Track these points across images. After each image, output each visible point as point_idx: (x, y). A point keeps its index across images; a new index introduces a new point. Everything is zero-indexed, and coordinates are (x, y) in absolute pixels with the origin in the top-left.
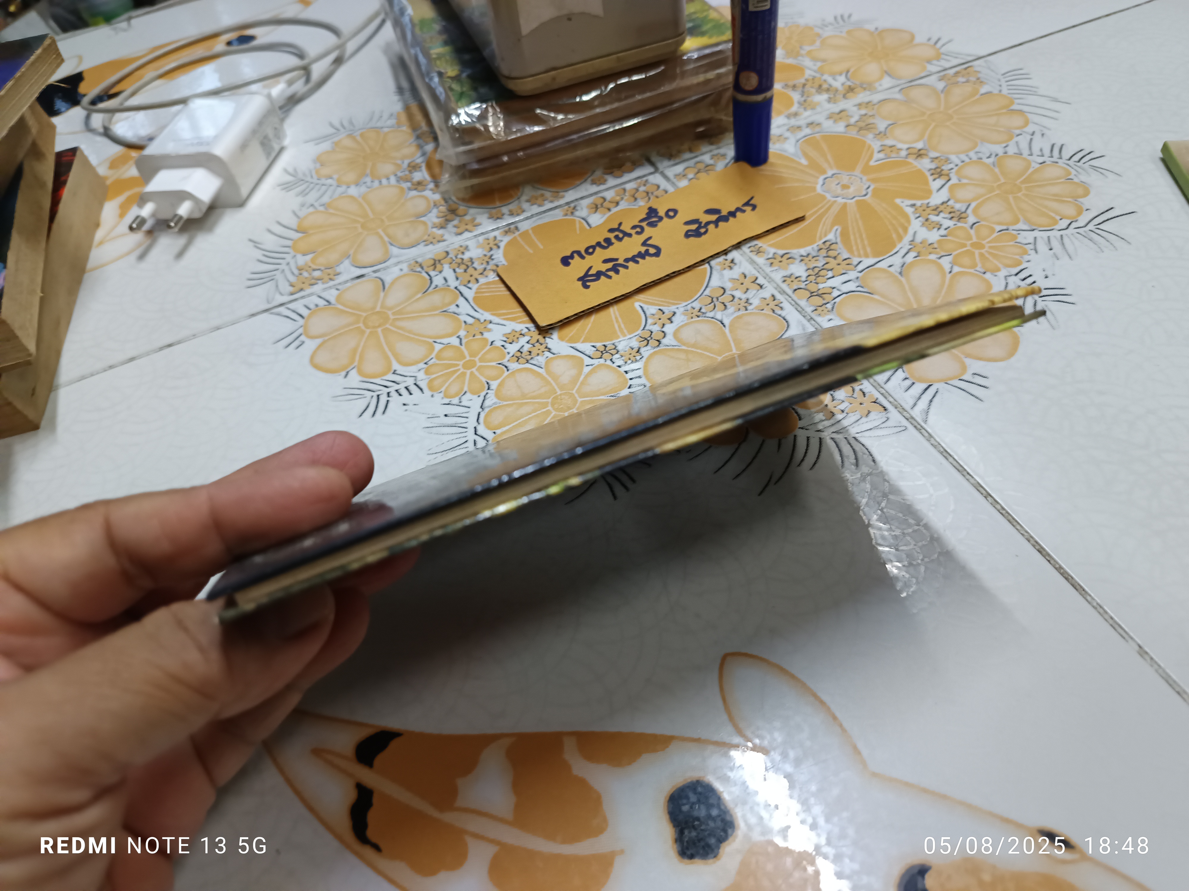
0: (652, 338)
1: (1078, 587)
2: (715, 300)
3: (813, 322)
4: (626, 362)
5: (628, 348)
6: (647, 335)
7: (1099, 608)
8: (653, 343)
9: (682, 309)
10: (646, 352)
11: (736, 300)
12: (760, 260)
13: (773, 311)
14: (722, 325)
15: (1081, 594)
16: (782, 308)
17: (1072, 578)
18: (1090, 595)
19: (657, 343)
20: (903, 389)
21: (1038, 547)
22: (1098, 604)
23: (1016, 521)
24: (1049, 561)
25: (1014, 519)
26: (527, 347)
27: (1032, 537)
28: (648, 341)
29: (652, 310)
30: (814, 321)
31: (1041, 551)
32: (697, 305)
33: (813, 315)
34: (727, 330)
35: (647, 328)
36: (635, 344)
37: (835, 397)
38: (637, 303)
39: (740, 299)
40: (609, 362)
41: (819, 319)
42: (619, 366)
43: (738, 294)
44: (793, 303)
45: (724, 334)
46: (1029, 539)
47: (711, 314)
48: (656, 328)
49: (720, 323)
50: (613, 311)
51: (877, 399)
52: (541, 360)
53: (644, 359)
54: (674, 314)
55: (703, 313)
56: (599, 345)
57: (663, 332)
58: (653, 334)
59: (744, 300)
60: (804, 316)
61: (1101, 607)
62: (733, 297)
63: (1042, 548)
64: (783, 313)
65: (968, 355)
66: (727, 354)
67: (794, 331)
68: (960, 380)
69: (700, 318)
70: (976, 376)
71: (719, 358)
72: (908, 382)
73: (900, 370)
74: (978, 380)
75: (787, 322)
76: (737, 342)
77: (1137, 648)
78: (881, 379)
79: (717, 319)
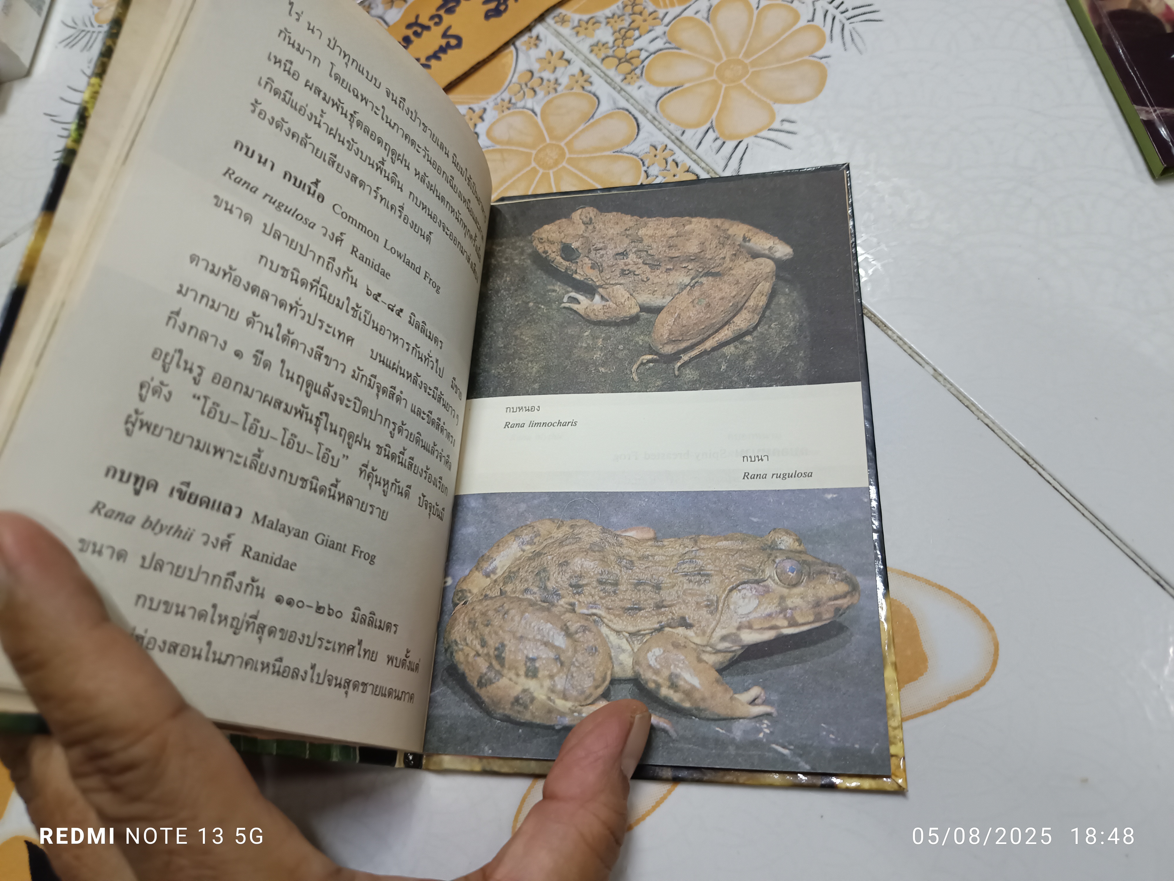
1: (880, 324)
2: (524, 86)
3: (623, 93)
9: (492, 104)
11: (545, 82)
12: (566, 31)
13: (583, 88)
14: (533, 114)
15: (882, 330)
16: (591, 83)
17: (875, 316)
18: (891, 330)
20: (715, 151)
22: (898, 337)
30: (625, 92)
32: (506, 96)
33: (623, 85)
34: (539, 119)
37: (650, 173)
39: (549, 81)
41: (629, 89)
43: (546, 75)
44: (602, 75)
45: (536, 124)
47: (520, 104)
49: (530, 113)
51: (690, 167)
54: (485, 110)
55: (514, 104)
57: (476, 133)
59: (553, 80)
60: (614, 88)
61: (901, 339)
62: (542, 79)
64: (593, 89)
65: (777, 101)
66: (541, 146)
67: (605, 107)
68: (769, 130)
69: (511, 111)
70: (784, 122)
71: (534, 152)
72: (719, 143)
73: (711, 131)
74: (787, 126)
75: (598, 98)
76: (549, 130)
77: (932, 371)
78: (693, 144)
79: (528, 109)
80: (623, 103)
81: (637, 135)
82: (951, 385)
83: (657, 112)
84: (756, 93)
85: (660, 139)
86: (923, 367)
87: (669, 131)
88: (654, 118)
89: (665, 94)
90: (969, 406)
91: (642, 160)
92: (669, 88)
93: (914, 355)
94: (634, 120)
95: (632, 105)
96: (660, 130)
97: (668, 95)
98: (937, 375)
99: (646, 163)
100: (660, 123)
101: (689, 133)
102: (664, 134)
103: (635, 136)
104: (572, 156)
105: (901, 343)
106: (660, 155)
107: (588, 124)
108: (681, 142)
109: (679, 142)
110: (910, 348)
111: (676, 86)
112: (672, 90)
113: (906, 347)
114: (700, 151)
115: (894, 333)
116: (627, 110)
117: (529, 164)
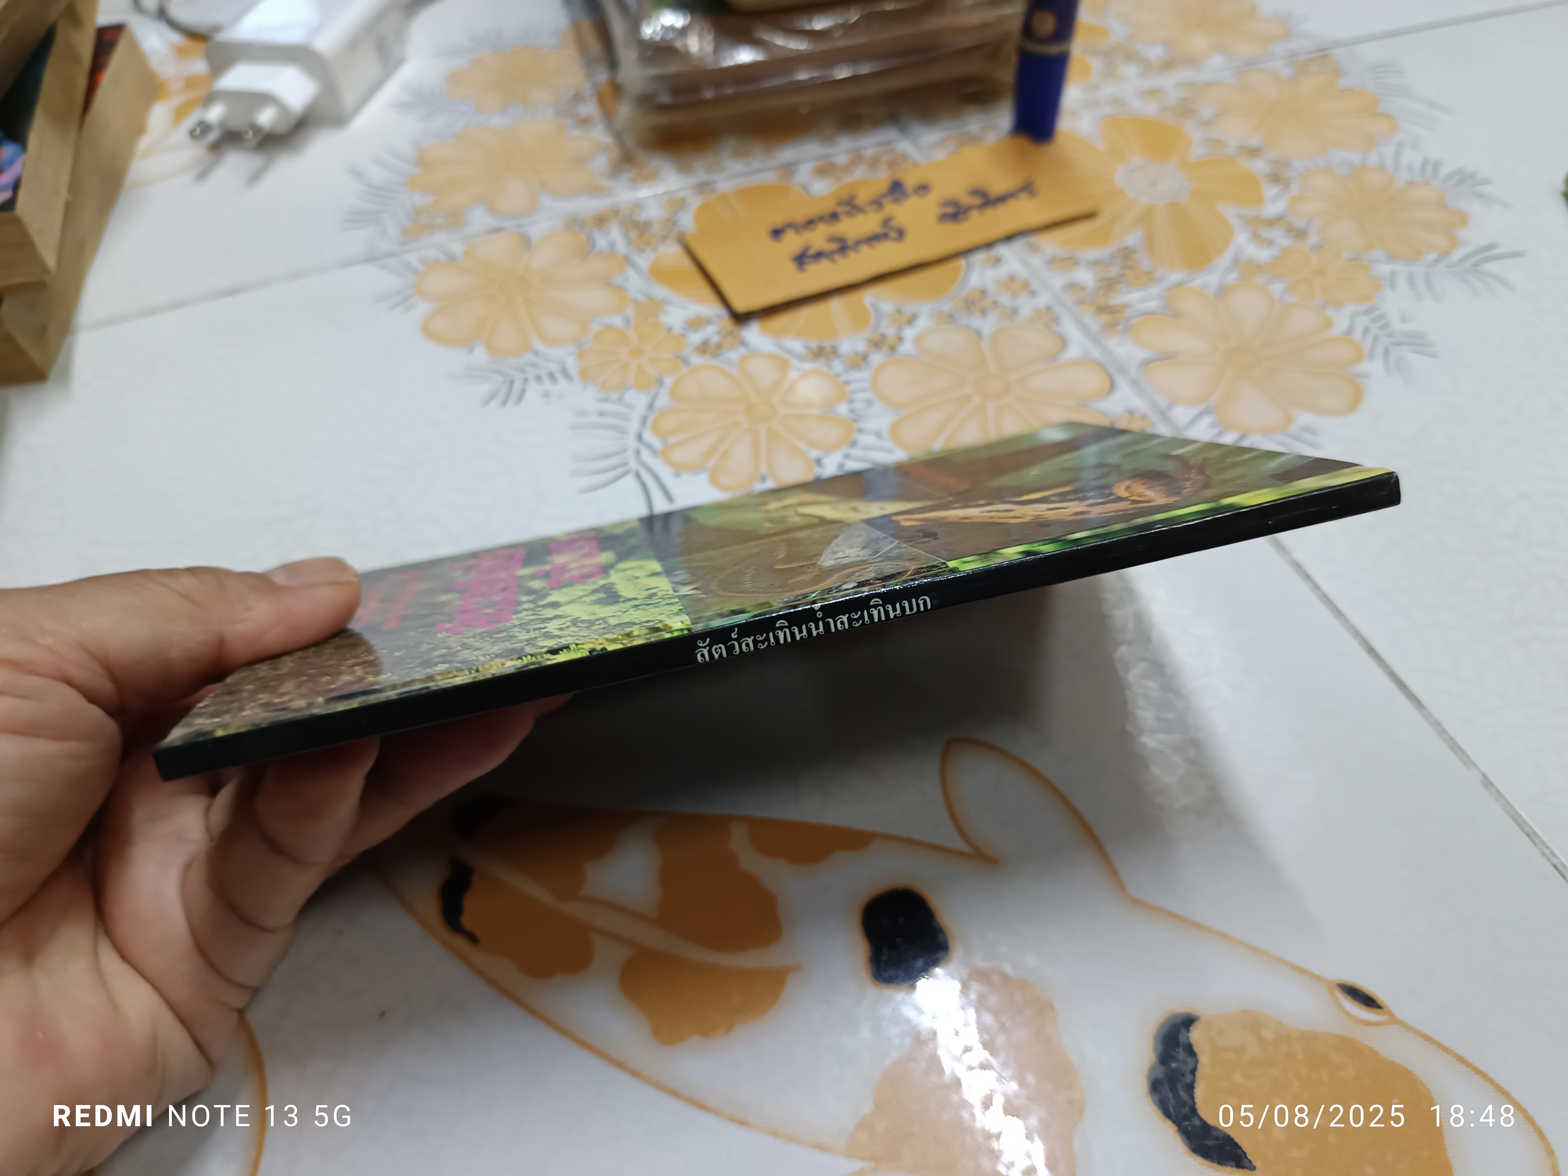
0: (884, 344)
2: (972, 304)
3: (1099, 344)
4: (847, 371)
5: (851, 353)
6: (877, 338)
8: (885, 348)
9: (926, 311)
10: (875, 359)
11: (1000, 307)
12: (1036, 261)
13: (1047, 326)
14: (978, 337)
16: (1058, 323)
18: (1427, 710)
19: (890, 350)
24: (1378, 664)
26: (715, 338)
27: (1359, 633)
28: (879, 347)
29: (886, 308)
30: (1101, 343)
31: (1371, 650)
32: (947, 308)
33: (1099, 335)
34: (985, 343)
35: (878, 330)
36: (861, 348)
38: (868, 297)
39: (1005, 306)
40: (824, 368)
41: (1107, 341)
42: (838, 375)
43: (1005, 299)
45: (979, 347)
46: (1357, 634)
47: (964, 321)
48: (890, 331)
49: (975, 333)
50: (835, 304)
52: (733, 355)
53: (871, 369)
54: (916, 316)
55: (956, 320)
56: (813, 344)
58: (886, 339)
59: (1010, 308)
62: (996, 303)
65: (1297, 405)
66: (982, 373)
67: (1073, 352)
68: (1281, 434)
69: (950, 325)
70: (1304, 431)
71: (972, 377)
72: (1219, 429)
73: (1209, 412)
74: (1306, 436)
75: (1064, 341)
76: (997, 359)
78: (1180, 423)
79: (971, 328)
80: (1097, 356)
81: (1110, 393)
83: (1141, 375)
84: (1271, 391)
85: (1139, 406)
87: (1152, 399)
88: (1137, 382)
89: (1155, 359)
91: (1111, 422)
92: (1162, 353)
94: (1108, 377)
95: (1108, 360)
96: (1141, 395)
97: (1158, 362)
100: (1141, 388)
101: (1179, 408)
102: (1145, 400)
103: (1107, 394)
104: (1022, 394)
106: (1137, 424)
107: (1047, 366)
108: (1168, 418)
109: (1163, 416)
114: (1190, 433)
116: (1102, 365)
117: (963, 388)
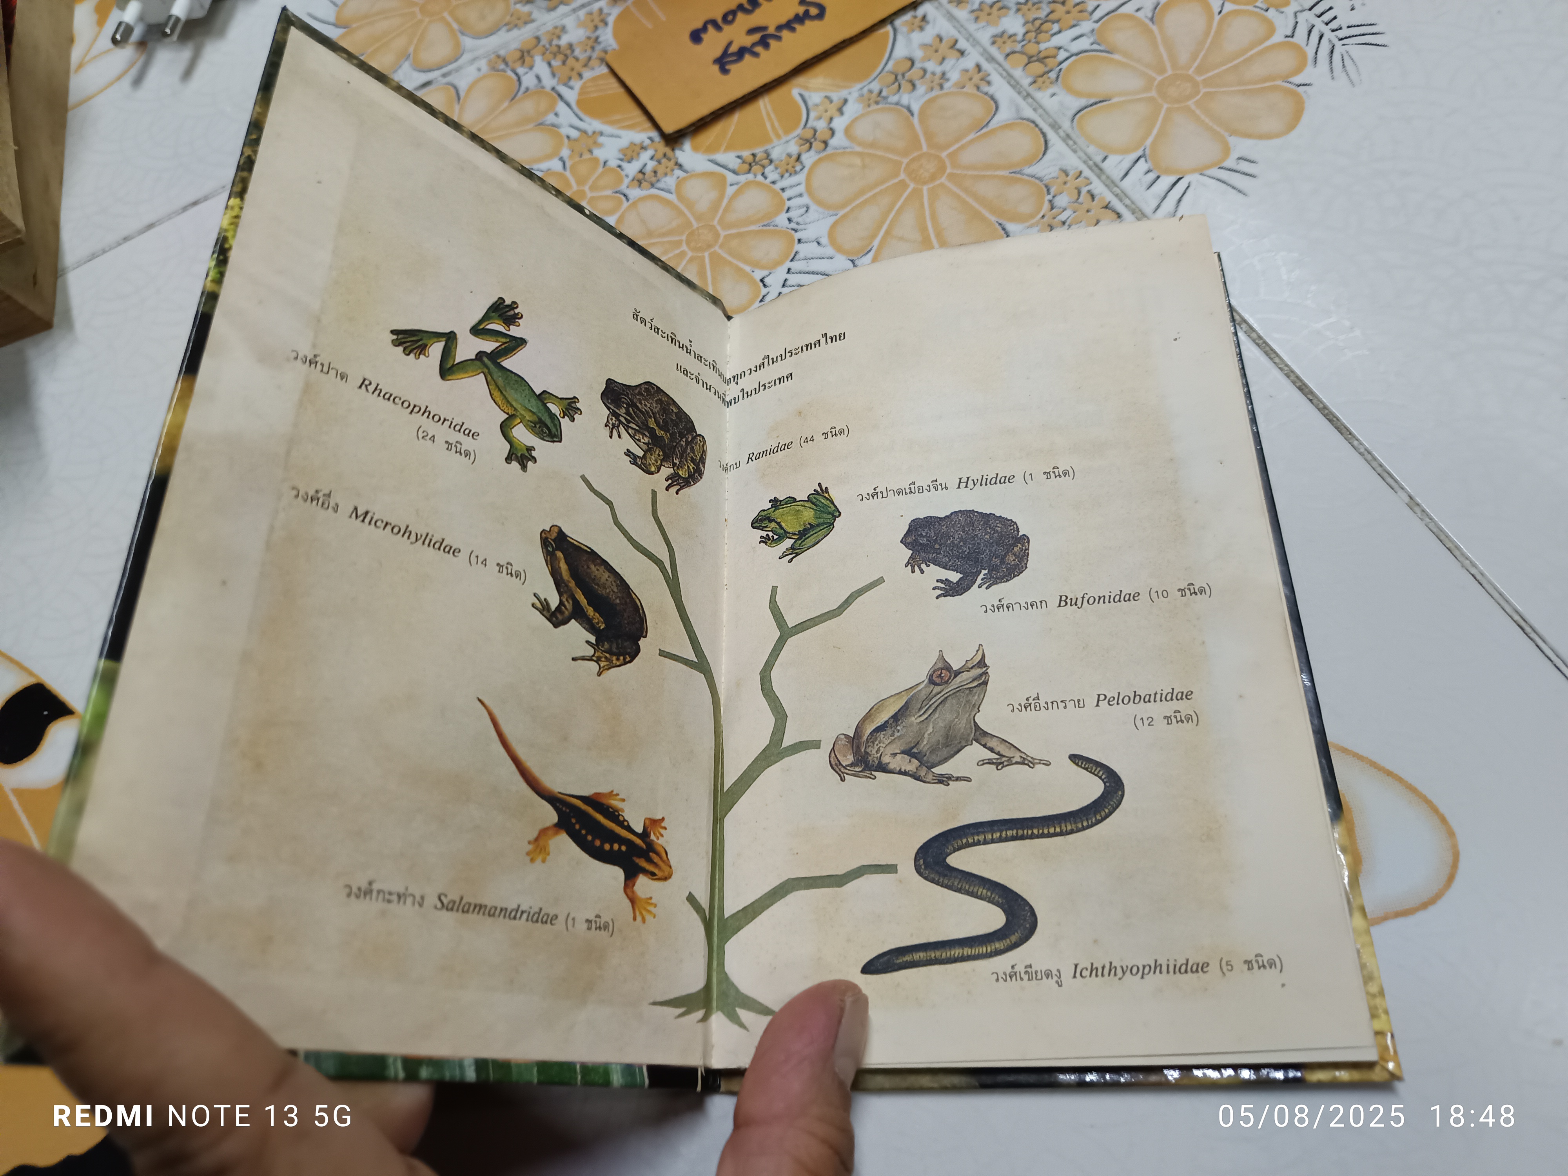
0: (816, 140)
1: (1344, 430)
2: (900, 77)
3: (1030, 100)
4: (782, 176)
5: (784, 157)
6: (809, 134)
7: (1367, 455)
8: (818, 145)
9: (855, 95)
10: (809, 158)
11: (928, 75)
12: (962, 14)
13: (978, 88)
14: (908, 114)
15: (1346, 439)
16: (989, 83)
17: (1338, 419)
18: (1357, 440)
19: (823, 145)
20: (1145, 186)
21: (1299, 384)
22: (1366, 450)
23: (1275, 352)
24: (1311, 400)
25: (1272, 350)
26: (651, 165)
27: (1293, 372)
28: (811, 144)
29: (815, 98)
30: (1032, 98)
31: (1303, 388)
32: (875, 87)
33: (1031, 90)
34: (916, 120)
35: (809, 125)
36: (794, 149)
37: (1055, 204)
38: (796, 89)
39: (934, 74)
40: (760, 178)
41: (1038, 95)
42: (774, 183)
43: (930, 66)
44: (1005, 74)
45: (911, 126)
46: (1289, 374)
47: (894, 99)
48: (821, 125)
49: (905, 111)
50: (764, 104)
51: (1109, 202)
52: (669, 182)
53: (806, 170)
54: (846, 101)
55: (885, 98)
56: (746, 154)
57: (831, 129)
58: (817, 133)
59: (939, 74)
60: (1019, 93)
61: (1369, 453)
62: (925, 71)
63: (1305, 385)
64: (990, 90)
65: (1234, 132)
66: (915, 154)
67: (1004, 115)
68: (1219, 168)
69: (880, 106)
70: (1241, 161)
71: (905, 161)
72: (1152, 176)
73: (1142, 160)
74: (1244, 166)
75: (996, 102)
76: (929, 136)
77: (1407, 499)
78: (1116, 174)
79: (902, 106)
80: (1029, 113)
81: (1044, 154)
82: (1431, 519)
83: (1073, 128)
84: (1207, 120)
85: (1073, 162)
86: (1396, 492)
87: (1086, 154)
88: (1068, 136)
89: (1086, 107)
90: (1453, 550)
91: (1046, 186)
92: (1092, 101)
93: (1385, 475)
94: (1041, 136)
95: (1040, 116)
96: (1075, 151)
97: (1090, 109)
98: (1412, 503)
99: (1052, 191)
100: (1075, 143)
101: (1113, 160)
102: (1080, 158)
103: (1041, 156)
104: (955, 171)
105: (1369, 457)
106: (1072, 183)
107: (979, 134)
108: (1101, 170)
109: (1099, 170)
110: (1381, 465)
111: (1101, 99)
112: (1096, 103)
113: (1374, 464)
114: (1126, 184)
115: (1361, 444)
116: (1033, 122)
117: (897, 175)
